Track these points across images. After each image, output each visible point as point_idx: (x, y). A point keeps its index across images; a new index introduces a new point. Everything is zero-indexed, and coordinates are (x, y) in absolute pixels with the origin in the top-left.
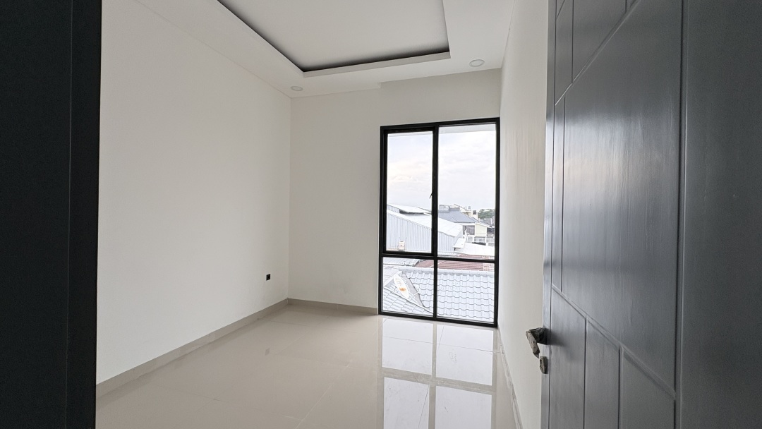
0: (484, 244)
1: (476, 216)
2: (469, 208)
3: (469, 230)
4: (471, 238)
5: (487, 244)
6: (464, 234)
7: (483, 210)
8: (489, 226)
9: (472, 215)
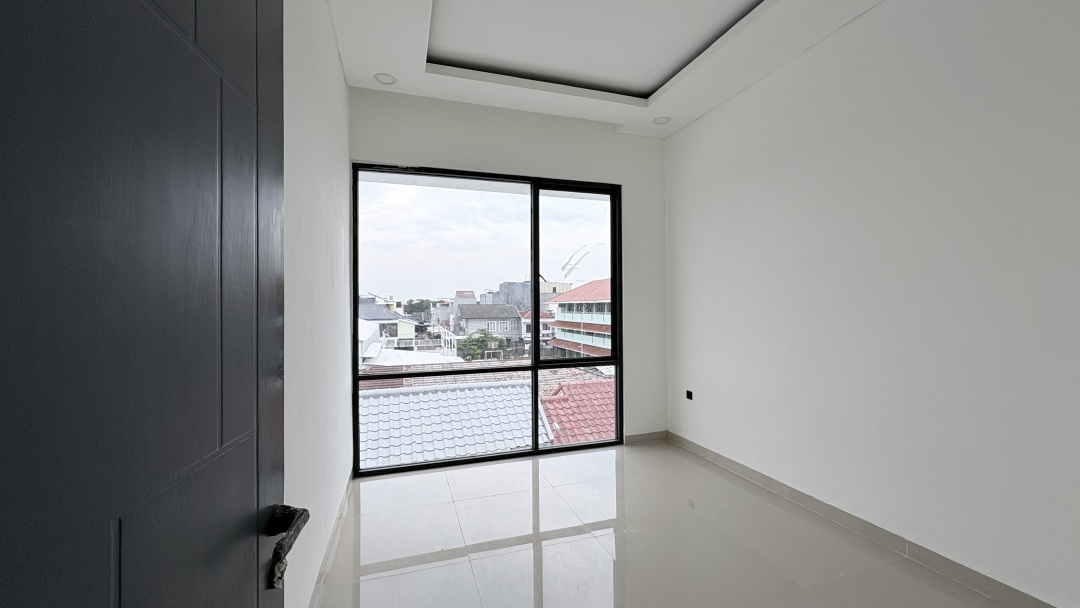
0: (411, 349)
1: (401, 311)
2: (391, 298)
3: (389, 330)
4: (393, 341)
5: (416, 348)
6: (381, 335)
7: (411, 301)
8: (417, 324)
9: (394, 308)
